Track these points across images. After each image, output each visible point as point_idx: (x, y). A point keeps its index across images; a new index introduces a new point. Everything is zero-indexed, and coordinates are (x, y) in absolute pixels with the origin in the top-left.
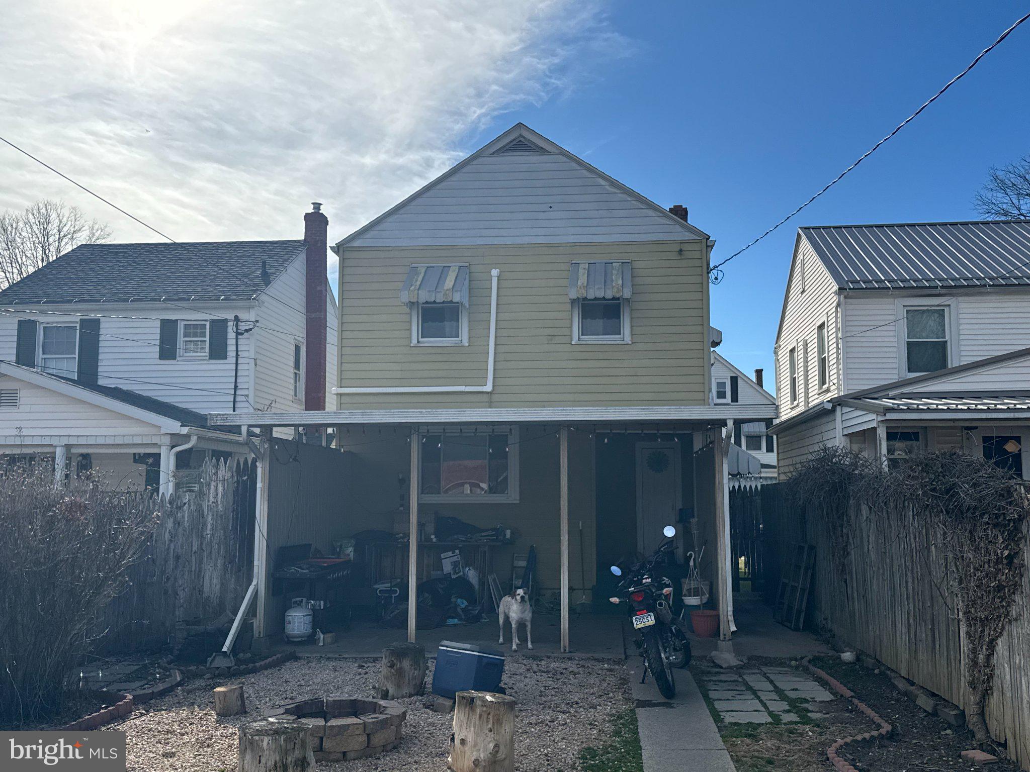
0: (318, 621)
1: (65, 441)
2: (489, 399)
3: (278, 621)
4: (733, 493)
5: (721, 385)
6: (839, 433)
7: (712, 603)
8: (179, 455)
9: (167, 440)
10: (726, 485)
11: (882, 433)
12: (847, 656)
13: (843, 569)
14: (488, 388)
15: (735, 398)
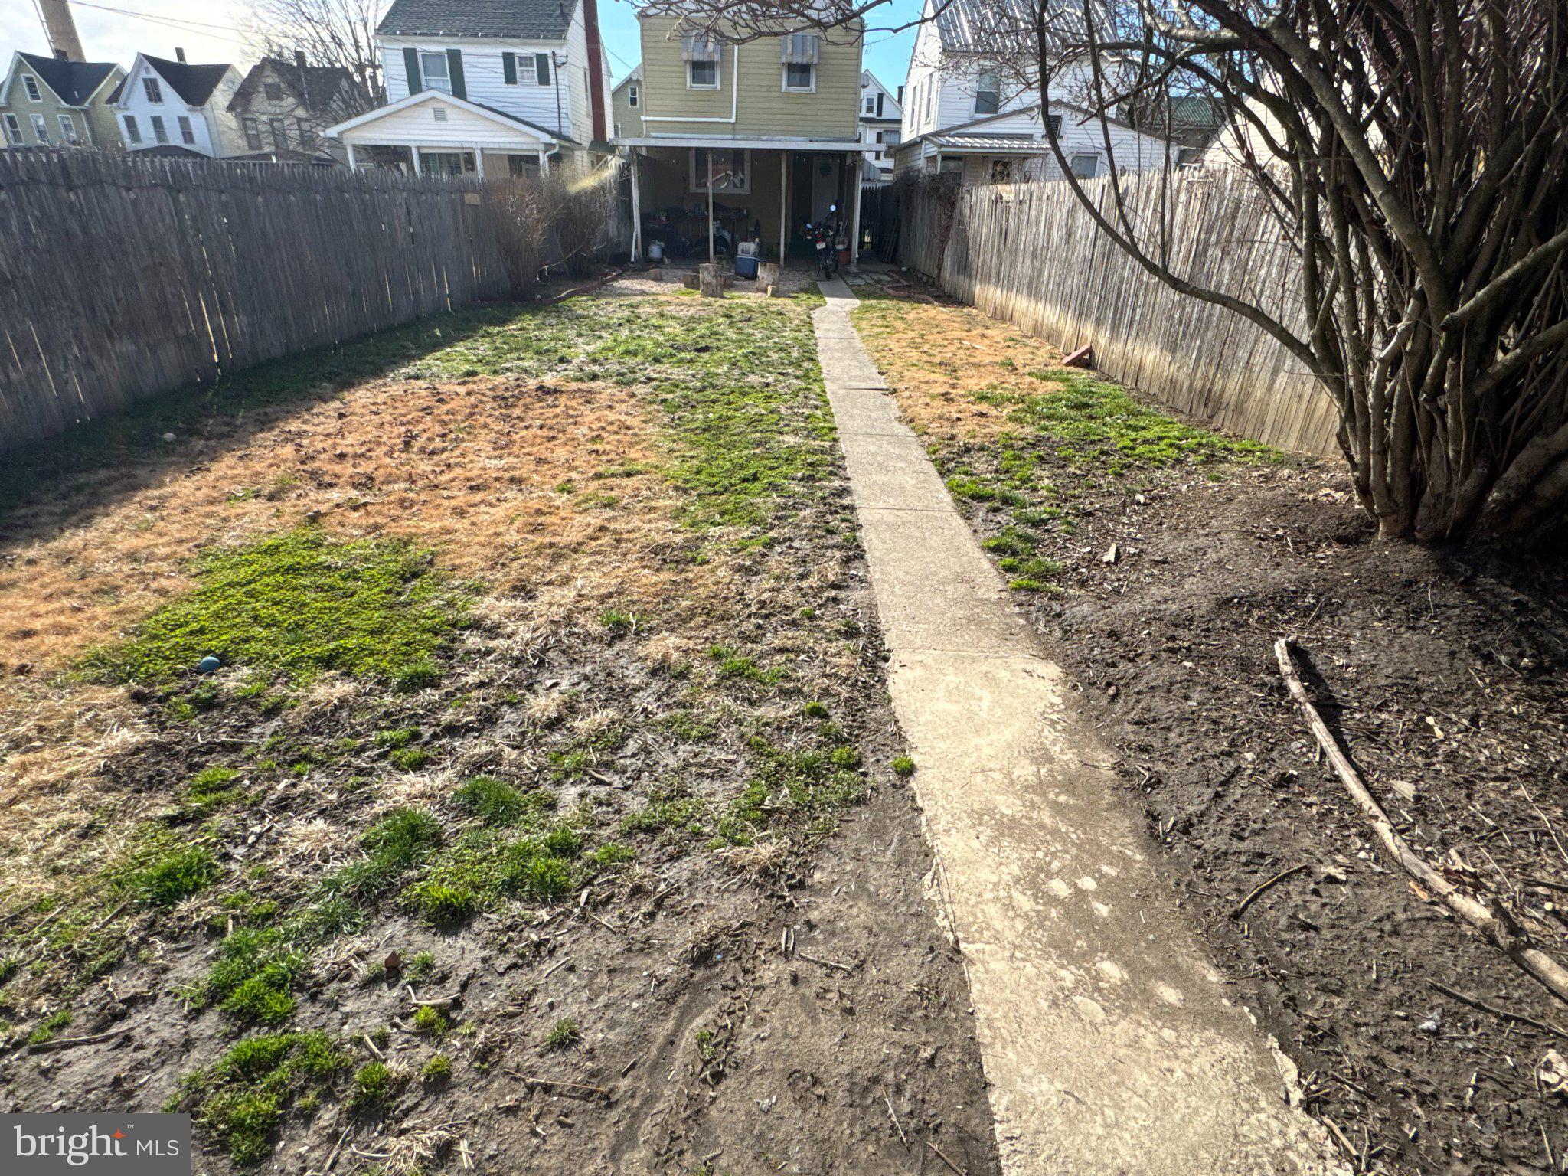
0: (663, 251)
1: (480, 146)
2: (733, 128)
3: (645, 251)
4: (864, 191)
5: (870, 101)
6: (922, 156)
7: (849, 249)
8: (550, 157)
9: (542, 147)
10: (860, 185)
11: (939, 158)
12: (904, 269)
13: (909, 230)
14: (733, 120)
15: (879, 113)
